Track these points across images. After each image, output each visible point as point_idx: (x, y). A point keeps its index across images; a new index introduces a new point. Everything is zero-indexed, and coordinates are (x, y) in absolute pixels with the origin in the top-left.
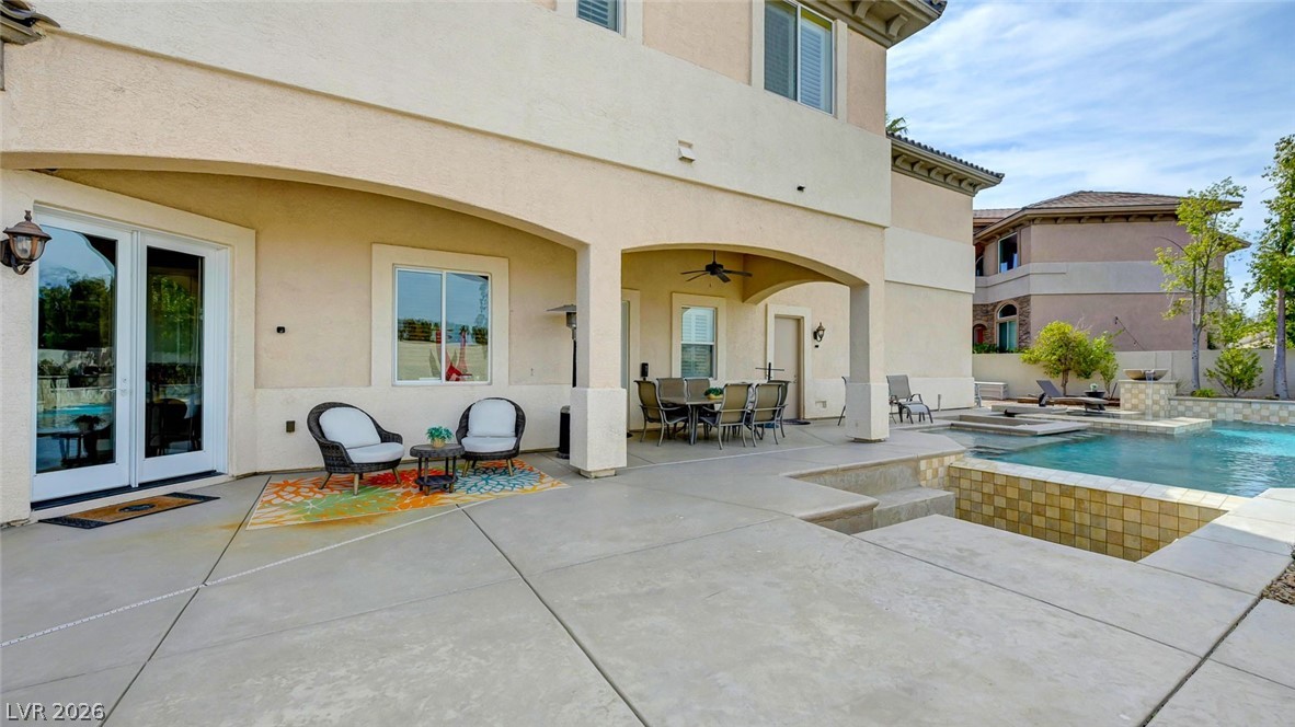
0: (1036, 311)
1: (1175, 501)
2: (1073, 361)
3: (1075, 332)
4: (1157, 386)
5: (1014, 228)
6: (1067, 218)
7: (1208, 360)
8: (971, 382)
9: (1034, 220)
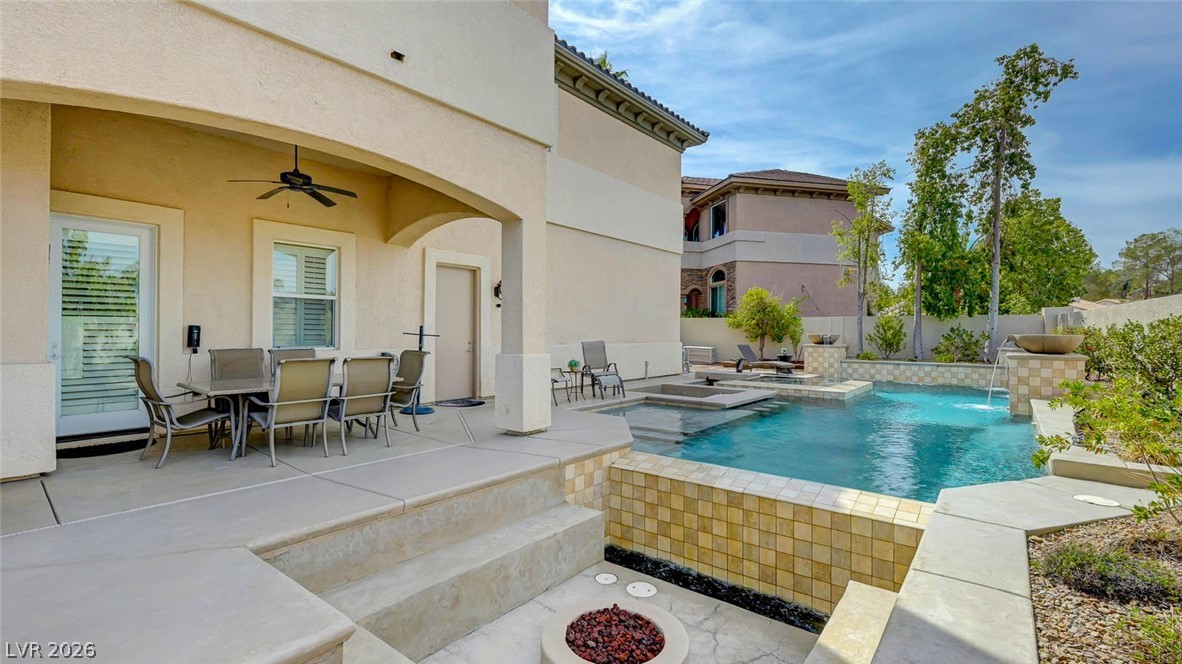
0: (741, 275)
1: (848, 512)
2: (769, 326)
3: (771, 298)
4: (832, 350)
5: (723, 195)
6: (765, 190)
7: (869, 327)
8: (678, 349)
9: (738, 188)
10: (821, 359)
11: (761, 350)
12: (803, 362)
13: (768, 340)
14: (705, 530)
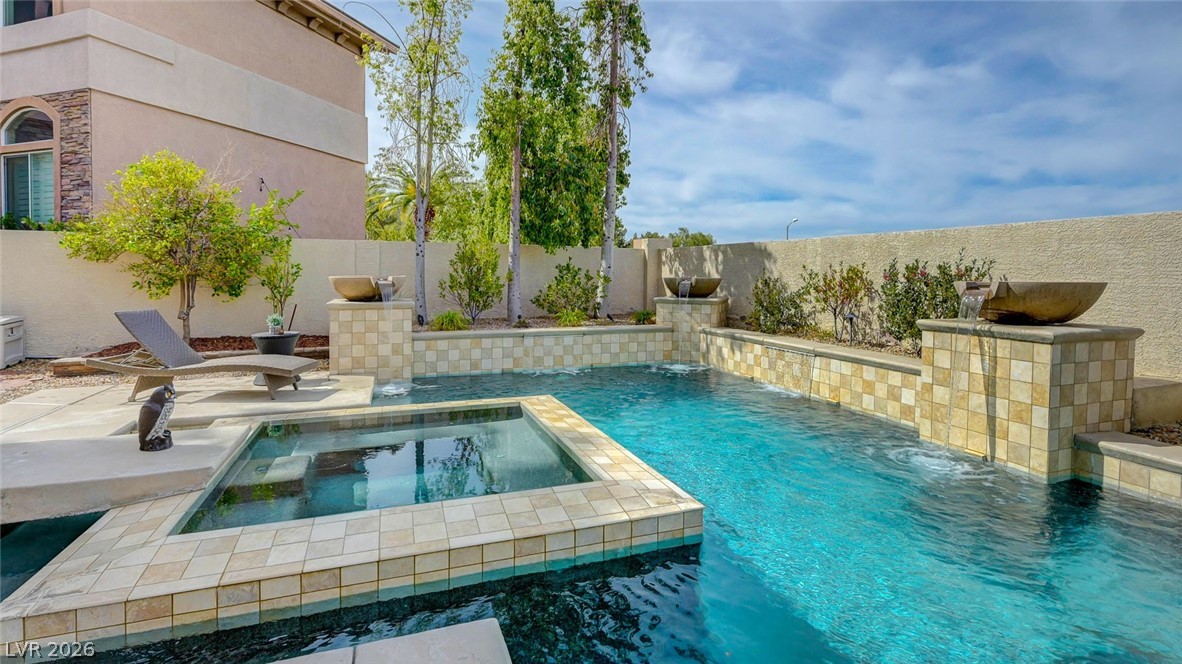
0: (105, 126)
2: (206, 254)
4: (399, 314)
10: (372, 338)
11: (185, 317)
12: (325, 340)
13: (203, 293)
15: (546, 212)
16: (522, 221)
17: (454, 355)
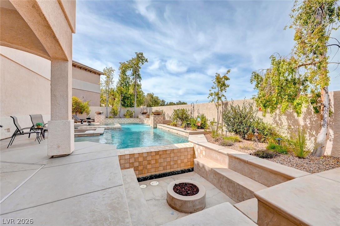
4: (102, 116)
12: (94, 120)
14: (149, 164)
15: (125, 103)
16: (122, 104)
17: (110, 121)
